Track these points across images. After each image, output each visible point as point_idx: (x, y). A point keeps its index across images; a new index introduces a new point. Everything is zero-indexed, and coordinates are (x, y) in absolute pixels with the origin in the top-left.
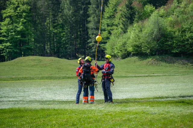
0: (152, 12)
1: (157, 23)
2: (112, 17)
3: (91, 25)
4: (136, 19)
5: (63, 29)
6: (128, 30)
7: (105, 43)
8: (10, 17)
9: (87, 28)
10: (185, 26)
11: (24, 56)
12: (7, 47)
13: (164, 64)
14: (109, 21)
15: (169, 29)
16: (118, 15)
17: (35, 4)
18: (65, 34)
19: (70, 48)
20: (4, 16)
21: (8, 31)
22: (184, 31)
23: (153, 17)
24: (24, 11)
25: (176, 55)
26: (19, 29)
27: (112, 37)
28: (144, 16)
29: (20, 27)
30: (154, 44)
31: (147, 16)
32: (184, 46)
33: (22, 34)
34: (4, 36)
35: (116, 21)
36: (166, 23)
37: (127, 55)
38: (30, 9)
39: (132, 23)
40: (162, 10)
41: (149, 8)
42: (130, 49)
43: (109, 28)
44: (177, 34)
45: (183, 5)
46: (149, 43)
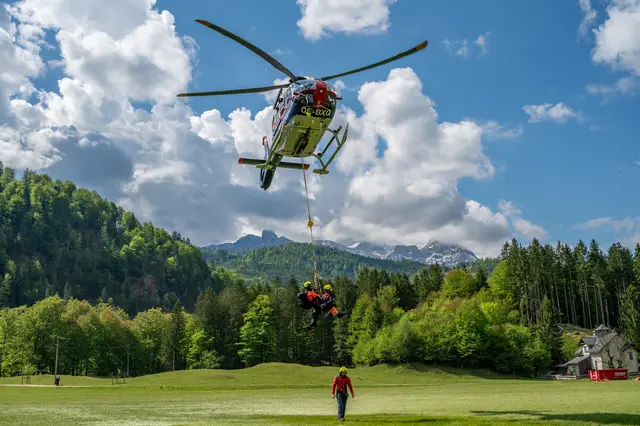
0: (401, 315)
1: (407, 327)
2: (359, 320)
3: (337, 329)
4: (384, 323)
6: (377, 335)
7: (352, 348)
8: (251, 320)
9: (333, 332)
10: (437, 331)
11: (266, 362)
12: (248, 353)
13: (415, 372)
14: (356, 325)
15: (420, 334)
16: (366, 318)
17: (278, 306)
18: (310, 339)
19: (314, 354)
20: (246, 319)
21: (248, 336)
22: (436, 336)
23: (402, 322)
24: (266, 314)
25: (429, 363)
26: (260, 333)
27: (360, 342)
28: (393, 320)
29: (262, 331)
30: (406, 351)
31: (396, 319)
32: (437, 353)
33: (264, 338)
34: (245, 341)
35: (364, 325)
36: (416, 327)
37: (375, 362)
38: (273, 312)
39: (380, 327)
40: (412, 314)
41: (398, 311)
42: (379, 356)
43: (356, 332)
44: (429, 339)
45: (434, 308)
46: (398, 349)
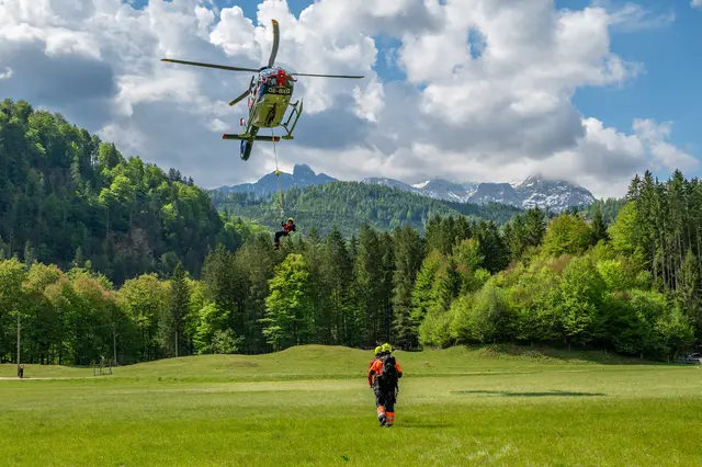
0: (485, 279)
1: (494, 295)
2: (428, 287)
3: (396, 300)
4: (462, 290)
5: (357, 306)
6: (452, 307)
7: (418, 325)
8: (280, 288)
9: (391, 304)
10: (536, 300)
11: (301, 343)
12: (276, 332)
13: (505, 356)
14: (423, 294)
15: (512, 305)
16: (436, 285)
17: (316, 270)
18: (359, 313)
19: (366, 333)
20: (271, 287)
21: (276, 309)
22: (534, 307)
23: (488, 287)
24: (299, 280)
25: (524, 344)
26: (292, 306)
27: (428, 316)
28: (474, 287)
29: (295, 303)
30: (491, 328)
31: (479, 285)
32: (535, 329)
33: (297, 312)
34: (272, 316)
35: (434, 293)
36: (507, 295)
37: (449, 343)
38: (309, 278)
39: (456, 296)
40: (500, 277)
41: (481, 273)
42: (455, 334)
43: (423, 304)
44: (523, 311)
45: (531, 269)
46: (482, 325)
